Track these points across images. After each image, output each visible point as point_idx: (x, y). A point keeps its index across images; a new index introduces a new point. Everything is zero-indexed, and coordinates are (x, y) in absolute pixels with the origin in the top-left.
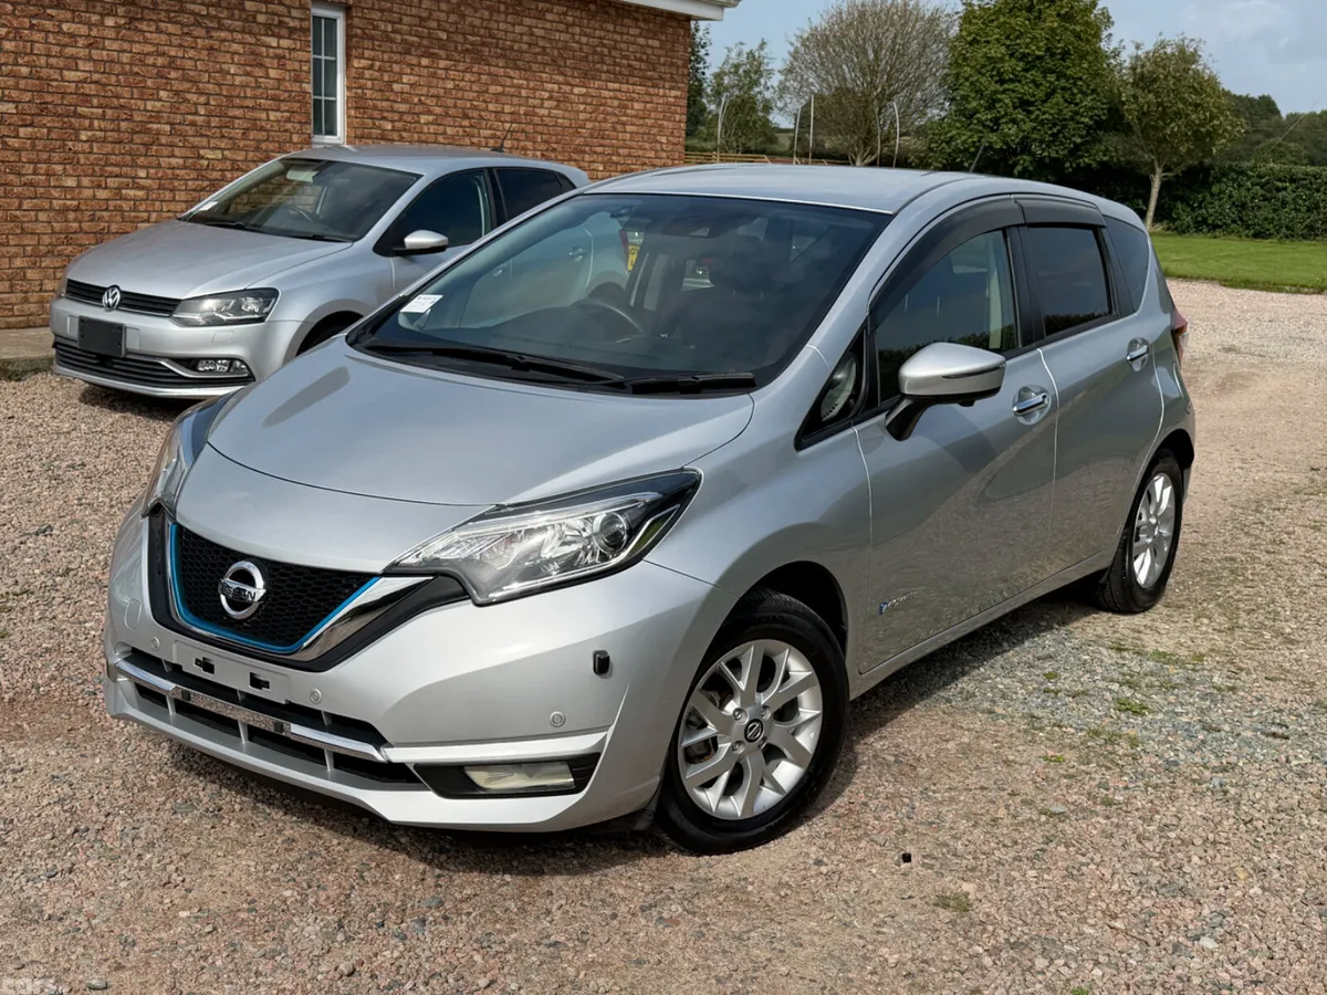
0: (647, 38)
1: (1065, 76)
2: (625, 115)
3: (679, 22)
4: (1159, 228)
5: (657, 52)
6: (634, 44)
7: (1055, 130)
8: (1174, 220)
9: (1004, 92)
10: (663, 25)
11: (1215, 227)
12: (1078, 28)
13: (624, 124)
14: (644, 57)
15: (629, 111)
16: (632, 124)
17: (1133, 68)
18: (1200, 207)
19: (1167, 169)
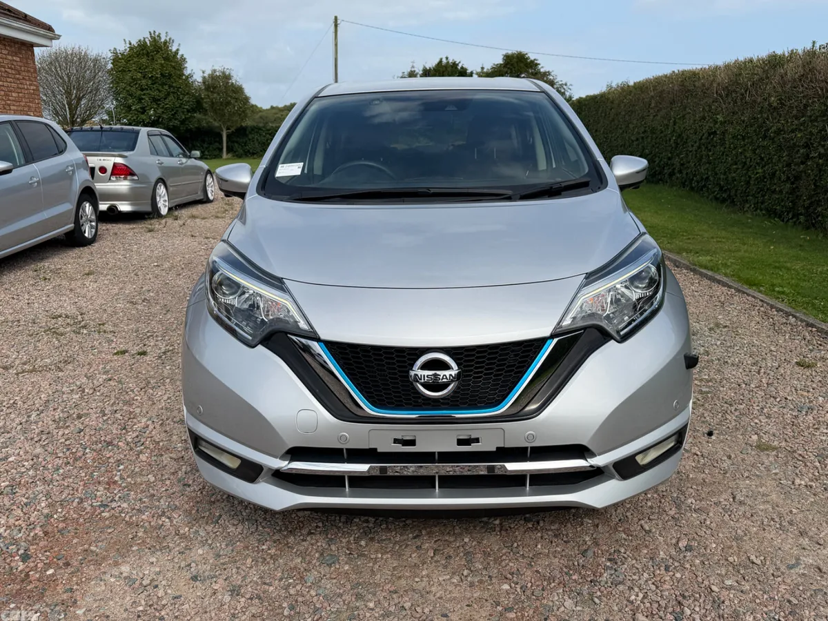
0: (12, 56)
1: (172, 86)
2: (9, 100)
3: (28, 47)
4: (230, 155)
5: (20, 64)
6: (6, 59)
7: (173, 113)
8: (235, 152)
9: (144, 95)
10: (19, 48)
11: (253, 154)
12: (173, 64)
13: (9, 105)
14: (13, 66)
15: (10, 98)
16: (14, 105)
17: (204, 83)
18: (245, 146)
19: (228, 129)
